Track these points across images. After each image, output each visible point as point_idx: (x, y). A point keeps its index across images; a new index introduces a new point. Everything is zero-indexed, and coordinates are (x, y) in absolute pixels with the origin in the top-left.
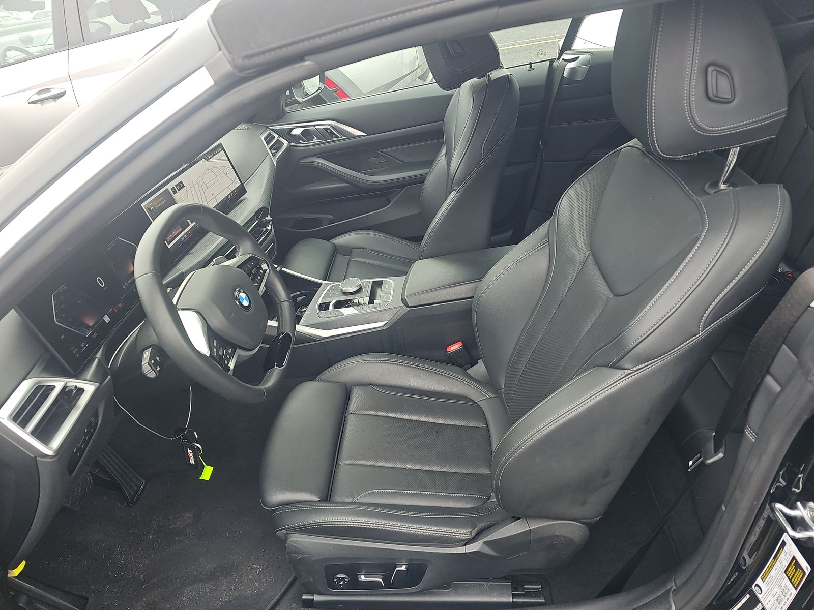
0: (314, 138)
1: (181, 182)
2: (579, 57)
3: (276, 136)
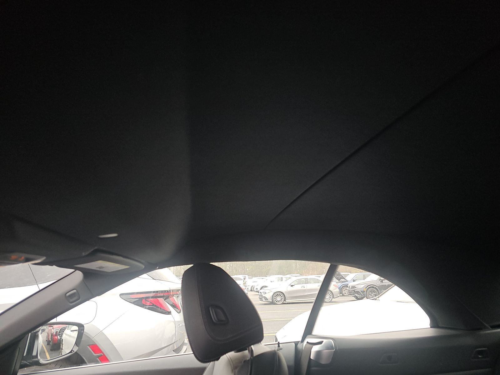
2: (323, 342)
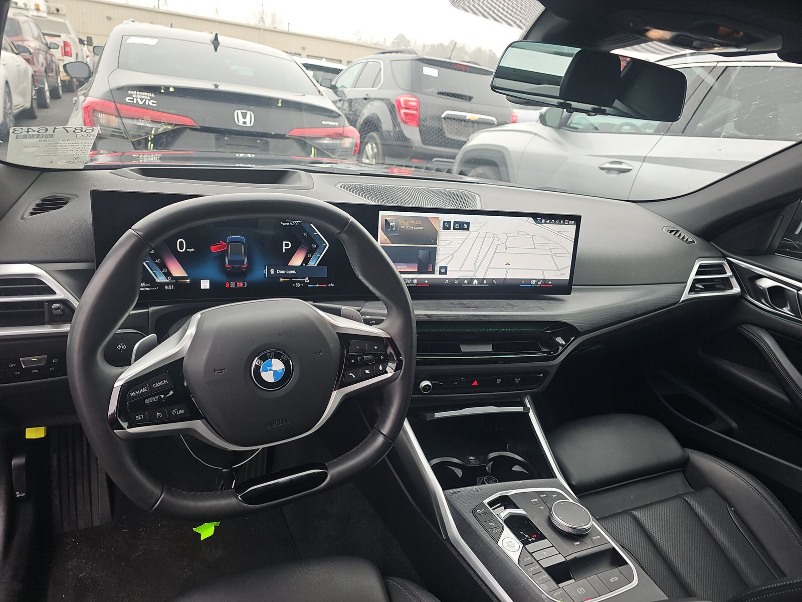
0: (785, 306)
1: (468, 224)
3: (729, 273)
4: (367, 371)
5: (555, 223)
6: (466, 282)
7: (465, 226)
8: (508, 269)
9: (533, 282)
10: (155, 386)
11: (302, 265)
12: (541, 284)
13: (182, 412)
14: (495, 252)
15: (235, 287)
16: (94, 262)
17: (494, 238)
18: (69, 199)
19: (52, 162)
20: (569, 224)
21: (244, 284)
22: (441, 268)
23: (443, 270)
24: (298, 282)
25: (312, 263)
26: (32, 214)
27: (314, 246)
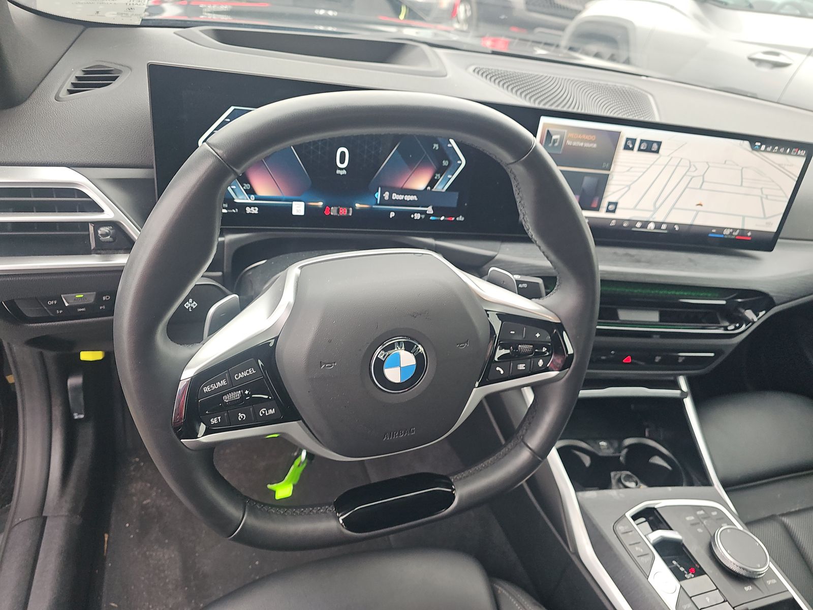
1: (660, 143)
4: (521, 367)
5: (778, 152)
6: (639, 225)
7: (655, 147)
8: (698, 212)
9: (727, 232)
10: (237, 377)
11: (426, 188)
12: (736, 236)
13: (272, 412)
14: (687, 187)
15: (336, 214)
16: (153, 168)
17: (690, 167)
18: (120, 72)
19: (98, 12)
20: (797, 155)
21: (348, 211)
22: (610, 203)
23: (611, 207)
24: (418, 212)
25: (440, 187)
26: (71, 92)
27: (445, 163)
